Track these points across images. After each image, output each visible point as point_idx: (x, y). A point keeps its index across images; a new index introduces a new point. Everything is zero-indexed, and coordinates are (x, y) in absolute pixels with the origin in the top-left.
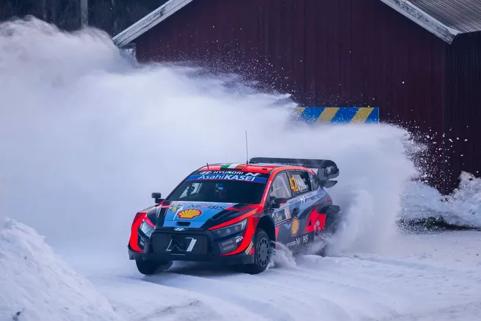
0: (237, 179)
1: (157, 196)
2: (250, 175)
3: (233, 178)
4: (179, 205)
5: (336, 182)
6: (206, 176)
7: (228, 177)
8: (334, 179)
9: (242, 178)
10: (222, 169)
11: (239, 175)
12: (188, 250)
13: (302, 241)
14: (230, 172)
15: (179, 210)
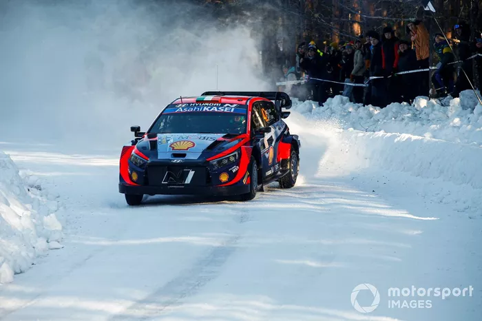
0: (216, 110)
1: (136, 130)
2: (228, 106)
3: (212, 109)
4: (167, 137)
5: (289, 113)
6: (183, 109)
7: (205, 109)
8: (288, 111)
9: (221, 109)
10: (197, 101)
11: (218, 107)
12: (186, 182)
13: (275, 169)
14: (207, 104)
15: (169, 142)
